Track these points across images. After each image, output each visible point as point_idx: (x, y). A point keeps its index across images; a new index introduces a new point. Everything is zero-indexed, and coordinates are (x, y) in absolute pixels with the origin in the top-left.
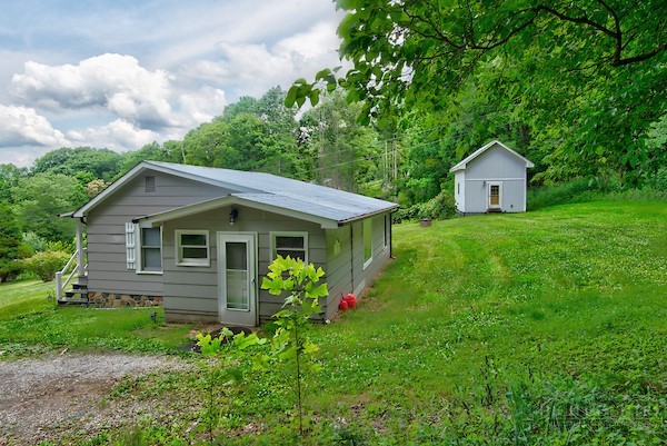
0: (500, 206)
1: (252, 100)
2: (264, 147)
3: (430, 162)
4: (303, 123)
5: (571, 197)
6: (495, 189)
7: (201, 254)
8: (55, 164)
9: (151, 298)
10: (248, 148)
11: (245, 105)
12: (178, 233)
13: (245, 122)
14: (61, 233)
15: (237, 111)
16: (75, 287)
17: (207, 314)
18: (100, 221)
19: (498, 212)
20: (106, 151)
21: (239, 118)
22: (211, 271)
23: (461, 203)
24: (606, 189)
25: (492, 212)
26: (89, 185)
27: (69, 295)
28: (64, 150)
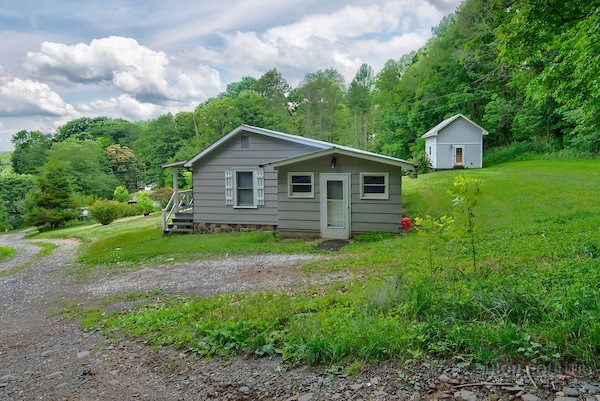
0: (463, 164)
1: (253, 80)
2: (265, 118)
3: (399, 131)
4: (290, 99)
5: (515, 157)
6: (459, 151)
7: (307, 189)
8: (76, 131)
9: (245, 226)
10: (252, 118)
11: (248, 83)
12: (290, 174)
13: (248, 97)
14: (90, 189)
15: (240, 88)
16: (174, 220)
17: (312, 231)
18: (205, 169)
19: (461, 168)
20: (121, 120)
21: (243, 94)
22: (316, 201)
23: (434, 160)
24: (540, 151)
25: (457, 168)
26: (108, 148)
27: (170, 226)
28: (83, 120)
